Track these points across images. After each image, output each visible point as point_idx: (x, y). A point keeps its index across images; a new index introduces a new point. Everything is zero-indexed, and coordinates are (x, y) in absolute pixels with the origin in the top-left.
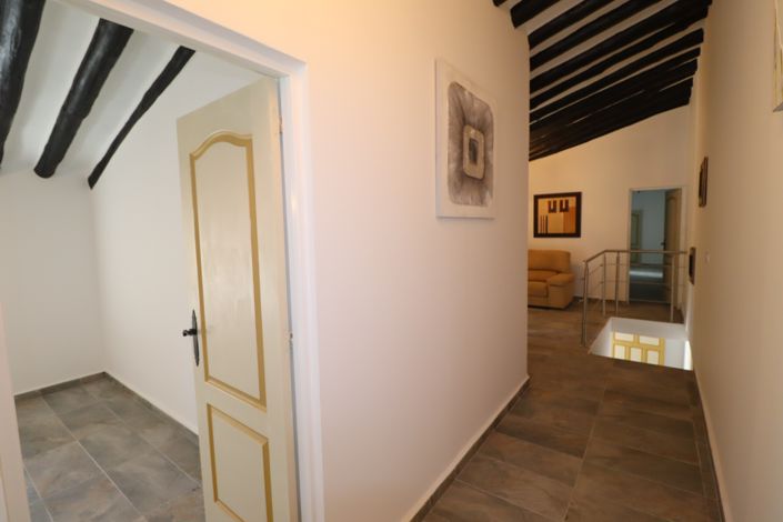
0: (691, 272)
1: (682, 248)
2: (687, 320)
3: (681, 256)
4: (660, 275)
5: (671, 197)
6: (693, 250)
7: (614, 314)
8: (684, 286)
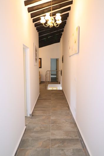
0: (61, 74)
1: (59, 70)
2: (61, 83)
3: (59, 72)
4: (56, 76)
5: (57, 60)
6: (61, 70)
7: (49, 84)
8: (60, 77)
